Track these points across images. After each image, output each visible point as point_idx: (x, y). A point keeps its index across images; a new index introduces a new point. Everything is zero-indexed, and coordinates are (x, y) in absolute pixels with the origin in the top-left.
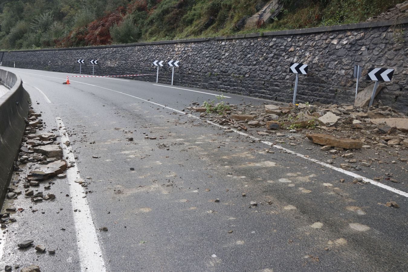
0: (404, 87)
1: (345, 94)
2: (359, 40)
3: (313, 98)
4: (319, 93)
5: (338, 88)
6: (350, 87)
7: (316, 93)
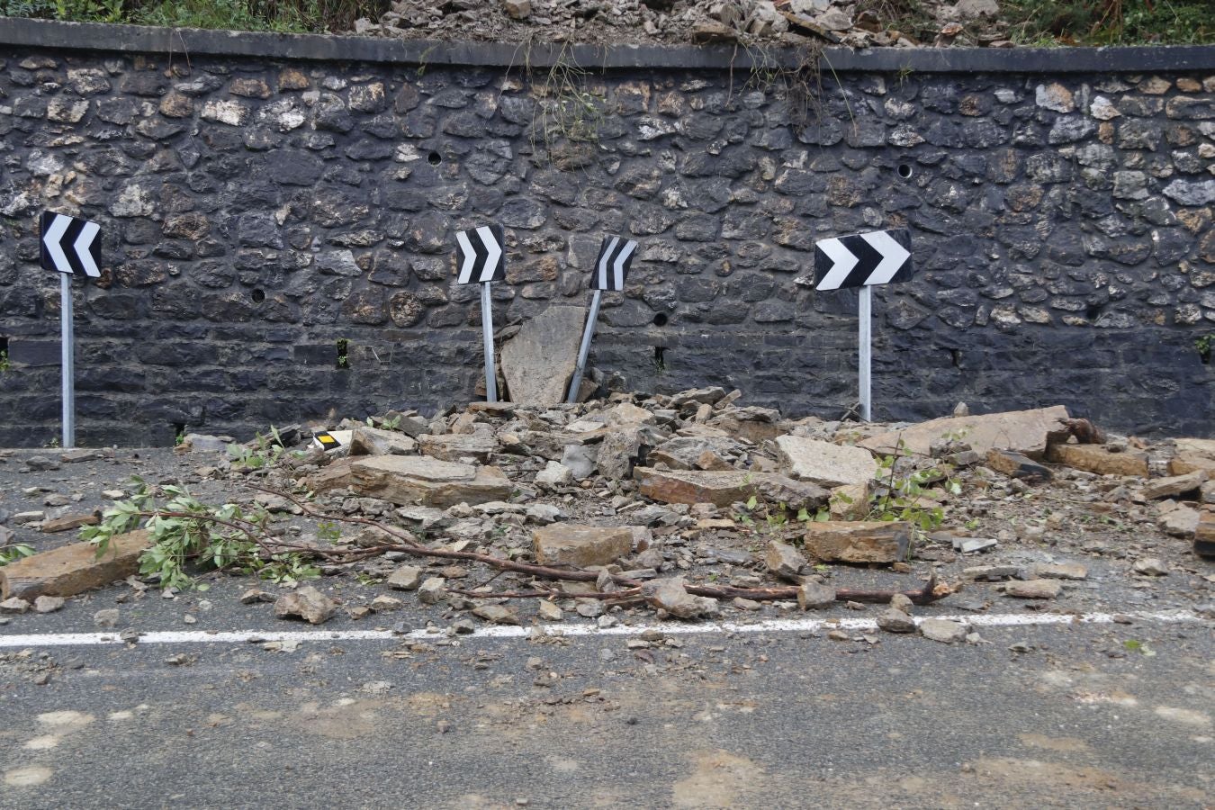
0: (672, 311)
1: (397, 362)
2: (370, 113)
3: (195, 398)
4: (232, 370)
5: (348, 334)
6: (413, 324)
7: (207, 374)
